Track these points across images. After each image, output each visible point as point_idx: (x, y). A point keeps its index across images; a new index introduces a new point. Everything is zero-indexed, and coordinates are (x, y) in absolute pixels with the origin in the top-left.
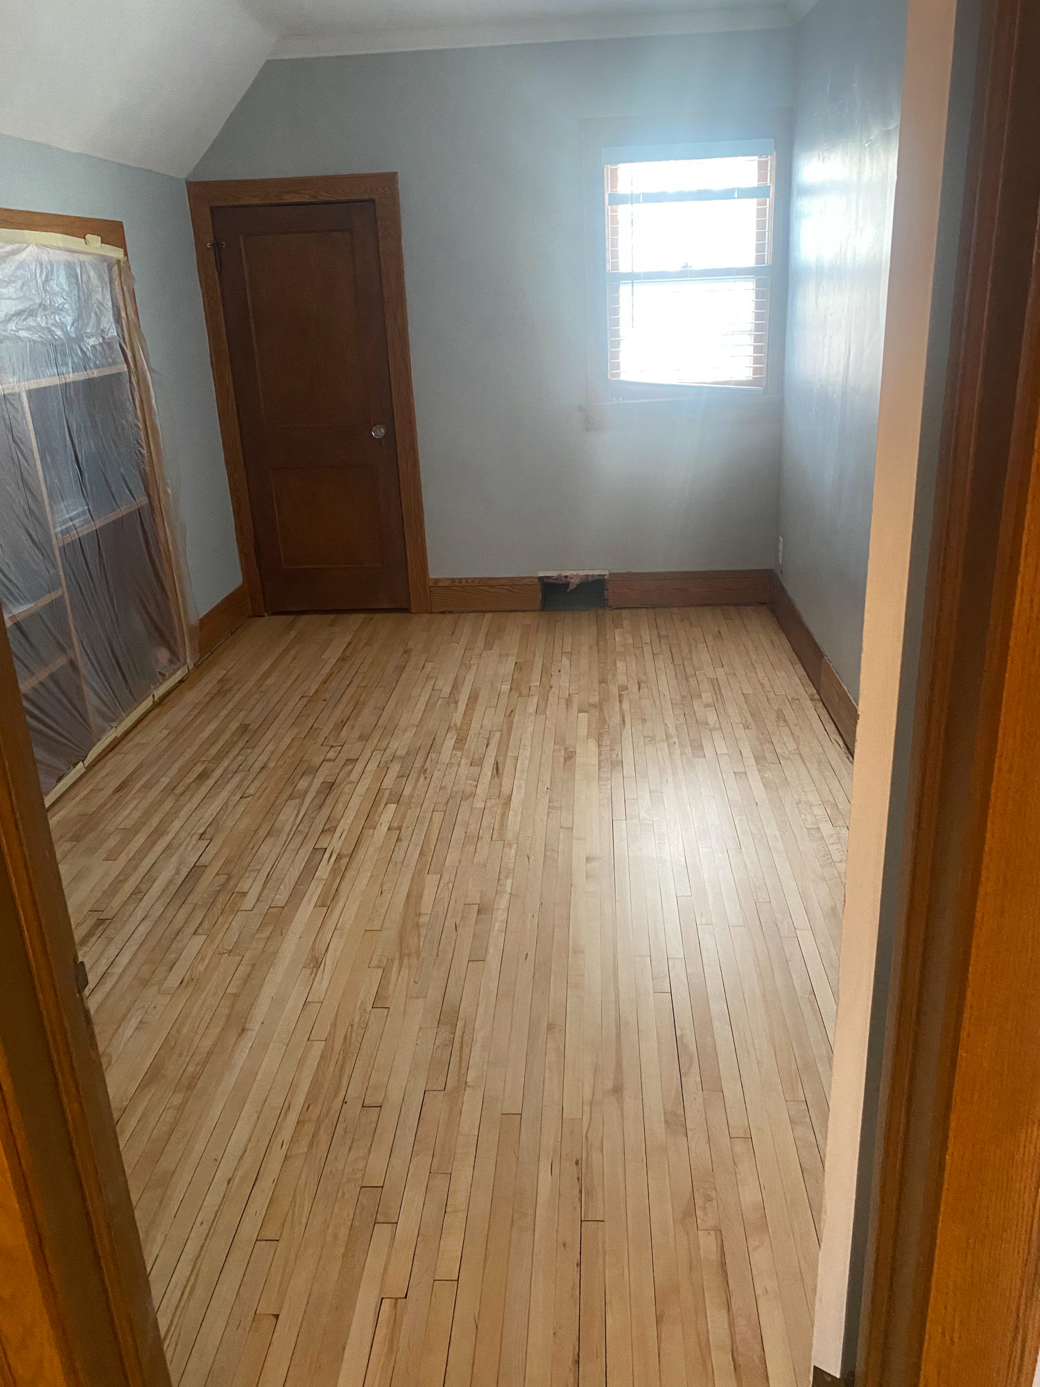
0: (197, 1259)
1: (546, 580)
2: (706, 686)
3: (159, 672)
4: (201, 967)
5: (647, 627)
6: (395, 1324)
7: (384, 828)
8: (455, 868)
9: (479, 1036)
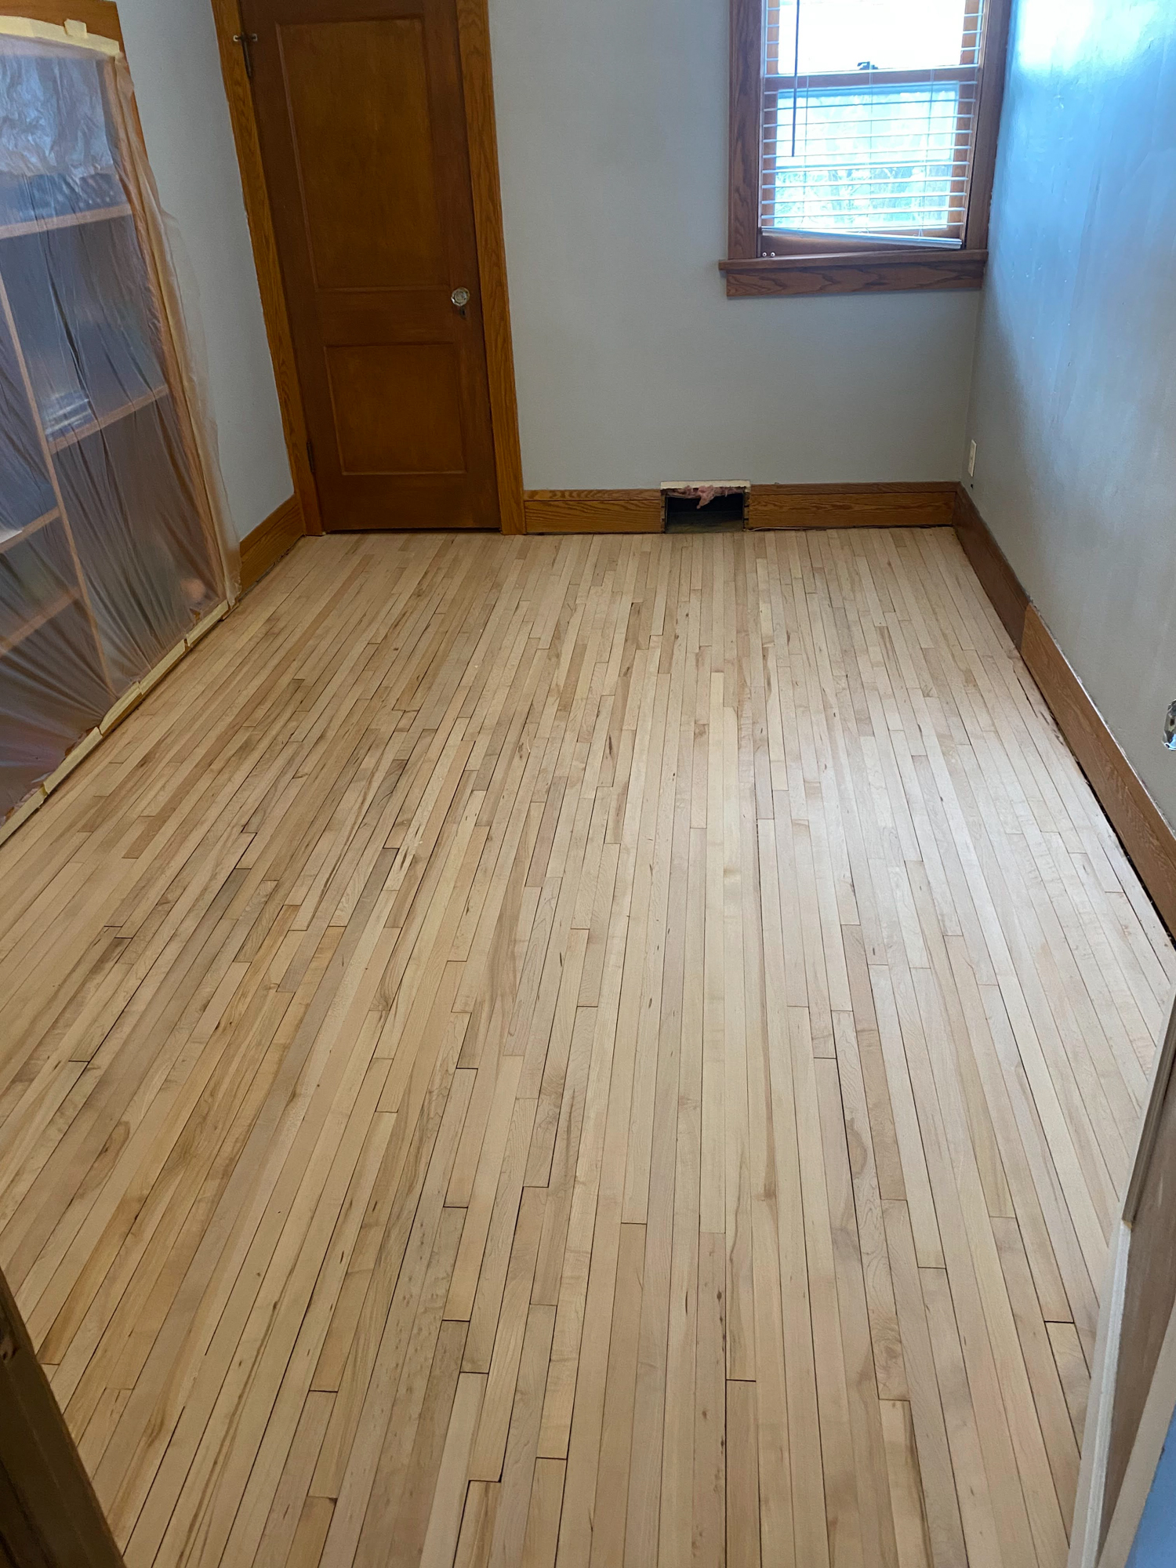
0: (234, 1414)
1: (671, 494)
2: (873, 636)
3: (191, 610)
4: (242, 1008)
5: (797, 557)
6: (486, 1520)
7: (472, 821)
8: (560, 880)
9: (592, 1114)
